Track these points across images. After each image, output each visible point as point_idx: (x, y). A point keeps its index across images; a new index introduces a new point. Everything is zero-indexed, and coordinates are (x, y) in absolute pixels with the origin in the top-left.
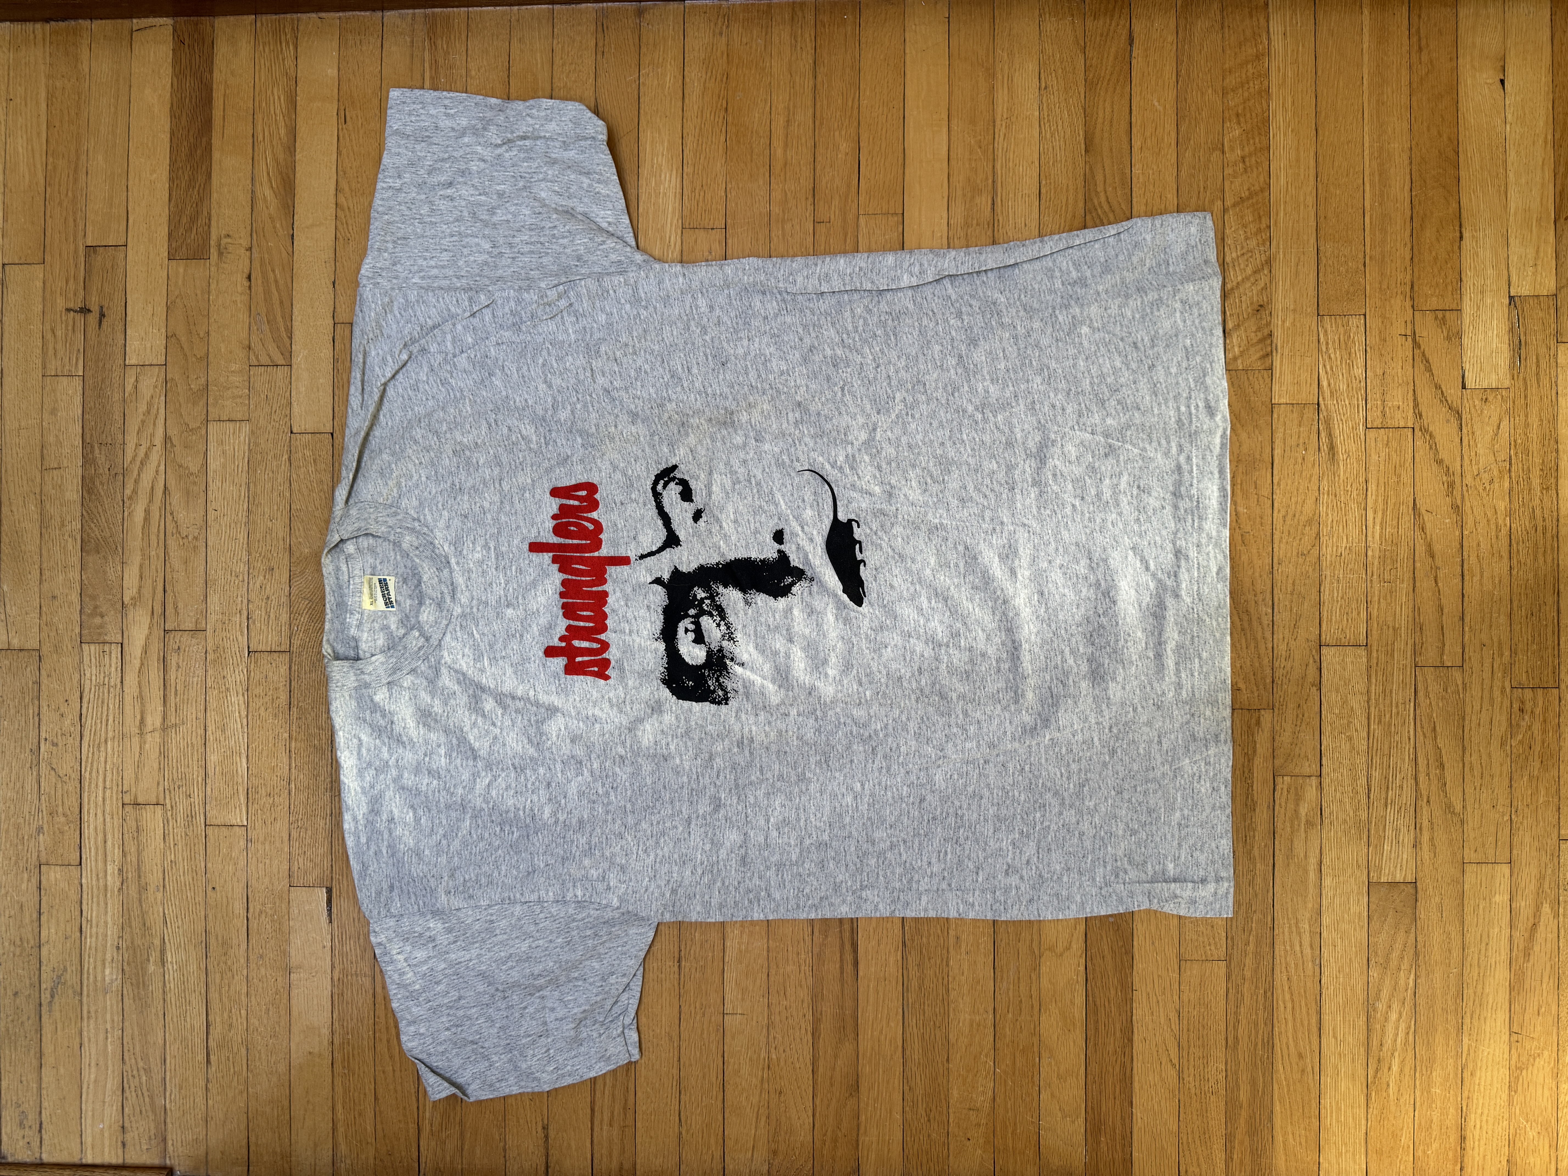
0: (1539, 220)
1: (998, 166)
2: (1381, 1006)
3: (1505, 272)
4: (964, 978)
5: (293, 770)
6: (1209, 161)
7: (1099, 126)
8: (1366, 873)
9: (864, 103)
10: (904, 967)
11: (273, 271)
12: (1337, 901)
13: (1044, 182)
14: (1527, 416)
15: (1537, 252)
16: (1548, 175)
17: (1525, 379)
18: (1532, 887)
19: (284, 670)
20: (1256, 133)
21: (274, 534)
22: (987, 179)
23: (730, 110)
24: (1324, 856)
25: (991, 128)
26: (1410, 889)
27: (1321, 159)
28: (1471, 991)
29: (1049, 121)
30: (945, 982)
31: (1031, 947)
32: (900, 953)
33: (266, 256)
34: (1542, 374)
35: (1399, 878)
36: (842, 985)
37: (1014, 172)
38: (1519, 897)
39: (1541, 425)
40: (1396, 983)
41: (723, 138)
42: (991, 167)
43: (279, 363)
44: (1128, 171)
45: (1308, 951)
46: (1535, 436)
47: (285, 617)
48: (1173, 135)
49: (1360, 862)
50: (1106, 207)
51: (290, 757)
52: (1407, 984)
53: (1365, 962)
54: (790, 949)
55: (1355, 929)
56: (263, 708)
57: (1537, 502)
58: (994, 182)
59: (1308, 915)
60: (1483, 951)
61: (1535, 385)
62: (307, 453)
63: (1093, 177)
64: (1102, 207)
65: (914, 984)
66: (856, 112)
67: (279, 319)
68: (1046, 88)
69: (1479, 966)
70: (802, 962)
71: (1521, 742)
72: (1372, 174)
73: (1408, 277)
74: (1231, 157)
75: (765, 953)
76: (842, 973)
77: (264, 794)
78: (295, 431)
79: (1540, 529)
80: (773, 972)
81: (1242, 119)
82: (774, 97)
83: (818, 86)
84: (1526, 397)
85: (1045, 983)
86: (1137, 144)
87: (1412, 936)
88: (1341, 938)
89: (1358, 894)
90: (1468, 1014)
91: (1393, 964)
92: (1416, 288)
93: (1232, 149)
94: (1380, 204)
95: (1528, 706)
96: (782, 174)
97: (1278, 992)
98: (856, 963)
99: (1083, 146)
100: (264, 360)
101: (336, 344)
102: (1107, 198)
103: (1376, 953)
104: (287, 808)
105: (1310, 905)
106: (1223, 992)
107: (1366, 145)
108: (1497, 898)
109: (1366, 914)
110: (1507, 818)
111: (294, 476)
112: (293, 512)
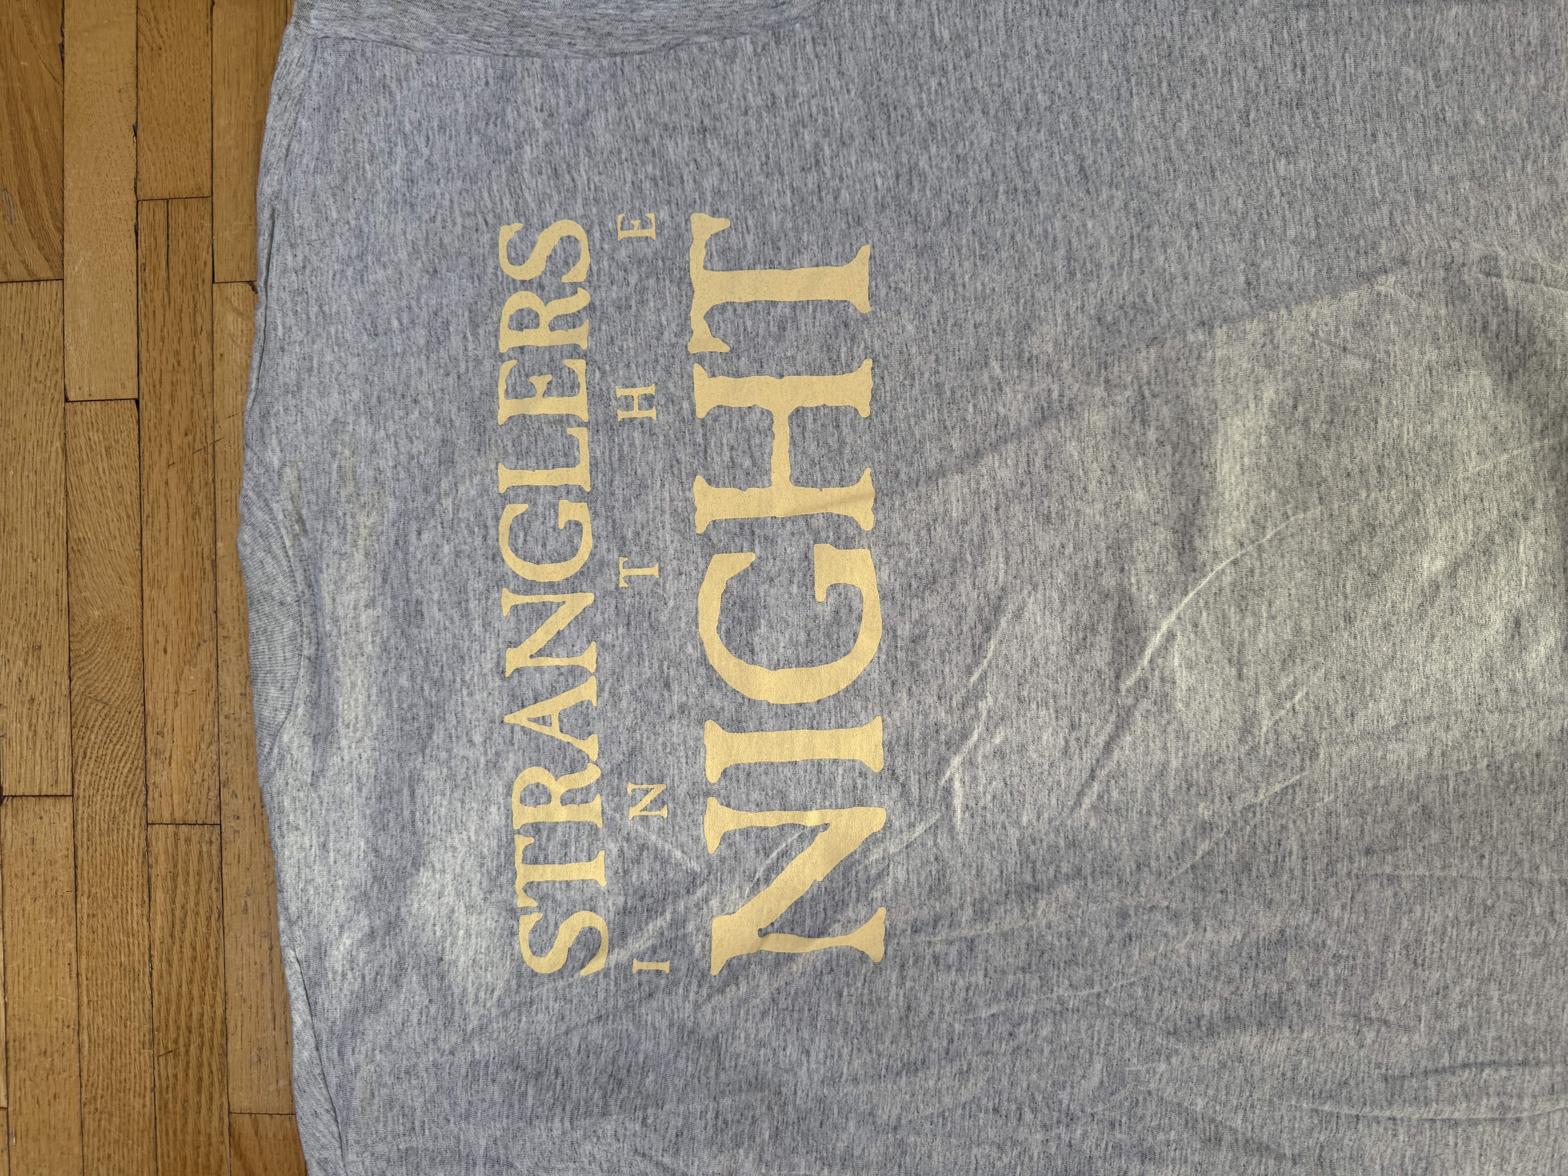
5: (84, 1008)
11: (29, 111)
19: (63, 828)
21: (41, 585)
33: (17, 85)
43: (42, 275)
47: (62, 734)
51: (79, 985)
56: (28, 899)
62: (95, 437)
67: (42, 197)
77: (35, 1051)
78: (72, 397)
100: (17, 272)
101: (141, 237)
104: (75, 1076)
111: (73, 479)
112: (72, 543)
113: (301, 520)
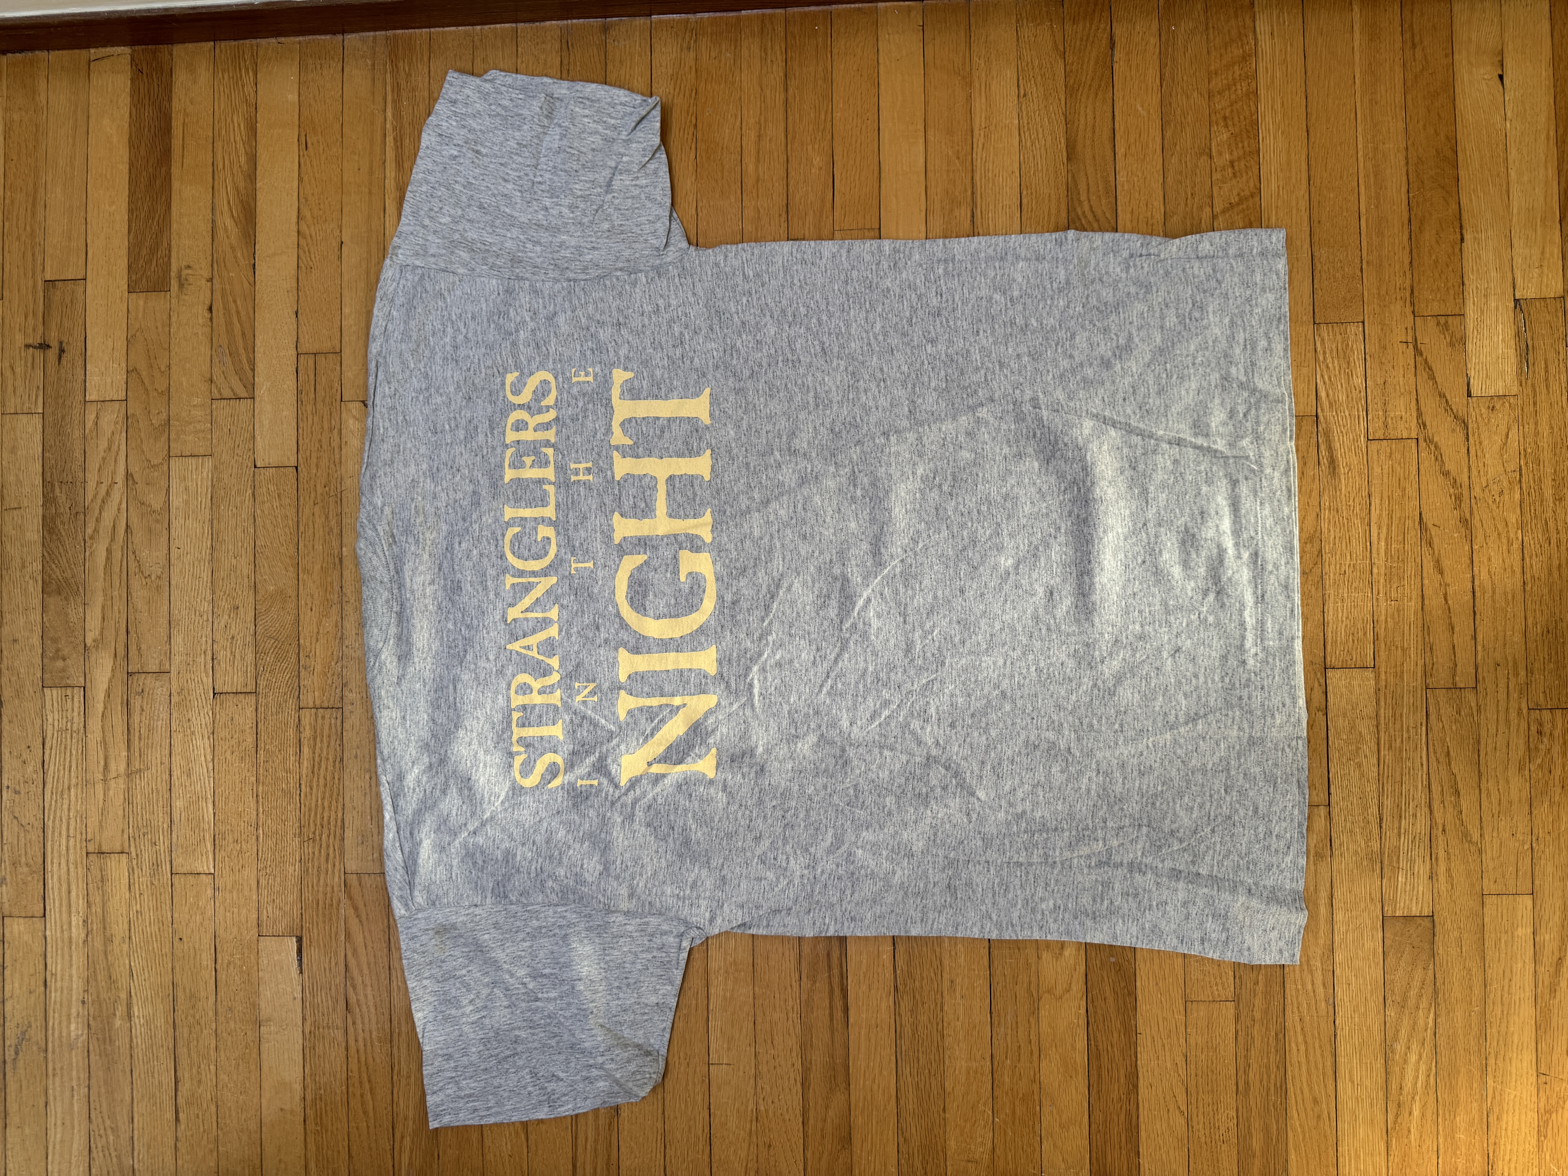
0: (1544, 220)
1: (977, 177)
2: (1399, 1047)
3: (1509, 275)
4: (959, 1023)
5: (261, 815)
6: (1196, 166)
7: (1081, 134)
8: (1379, 906)
9: (837, 115)
10: (897, 1013)
11: (235, 302)
12: (1350, 936)
13: (1025, 193)
14: (1536, 424)
15: (1543, 253)
16: (1552, 172)
17: (1533, 385)
18: (1556, 918)
19: (250, 712)
20: (1245, 136)
21: (238, 572)
22: (966, 190)
23: (699, 125)
24: (1335, 889)
25: (969, 137)
26: (1427, 923)
27: (1313, 162)
28: (1494, 1030)
29: (1029, 129)
30: (940, 1027)
31: (1029, 990)
32: (891, 999)
33: (228, 287)
34: (1551, 379)
35: (1415, 911)
36: (832, 1032)
37: (994, 183)
38: (1543, 930)
39: (1552, 433)
40: (1415, 1023)
41: (692, 155)
42: (970, 178)
43: (242, 395)
44: (1112, 178)
45: (1320, 990)
46: (1546, 445)
47: (250, 657)
48: (1158, 140)
49: (1373, 895)
50: (1090, 217)
51: (257, 802)
52: (1426, 1024)
53: (1381, 999)
54: (777, 995)
55: (1370, 967)
56: (229, 752)
57: (1550, 514)
58: (973, 193)
59: (1320, 952)
60: (1506, 988)
61: (1544, 391)
62: (271, 488)
63: (1076, 185)
64: (1085, 217)
65: (908, 1030)
66: (829, 125)
67: (242, 351)
68: (1025, 95)
69: (1502, 1004)
70: (789, 1008)
71: (1540, 766)
72: (1367, 176)
73: (1408, 282)
74: (1219, 161)
75: (751, 1000)
76: (832, 1020)
77: (231, 840)
78: (258, 465)
79: (1554, 541)
80: (759, 1020)
81: (1230, 123)
82: (745, 112)
83: (790, 100)
84: (1535, 404)
85: (1044, 1027)
86: (1121, 150)
87: (1430, 973)
88: (1356, 976)
89: (1372, 929)
90: (1492, 1055)
91: (1412, 1002)
92: (1416, 293)
93: (1220, 153)
94: (1376, 207)
95: (1547, 728)
96: (754, 191)
97: (1290, 1033)
98: (846, 1010)
99: (1065, 154)
100: (227, 393)
101: (300, 375)
102: (1091, 207)
103: (1393, 991)
104: (255, 855)
105: (1322, 942)
106: (1232, 1035)
107: (1360, 146)
108: (1520, 932)
109: (1381, 950)
110: (1527, 846)
111: (259, 511)
112: (257, 548)
113: (393, 536)
